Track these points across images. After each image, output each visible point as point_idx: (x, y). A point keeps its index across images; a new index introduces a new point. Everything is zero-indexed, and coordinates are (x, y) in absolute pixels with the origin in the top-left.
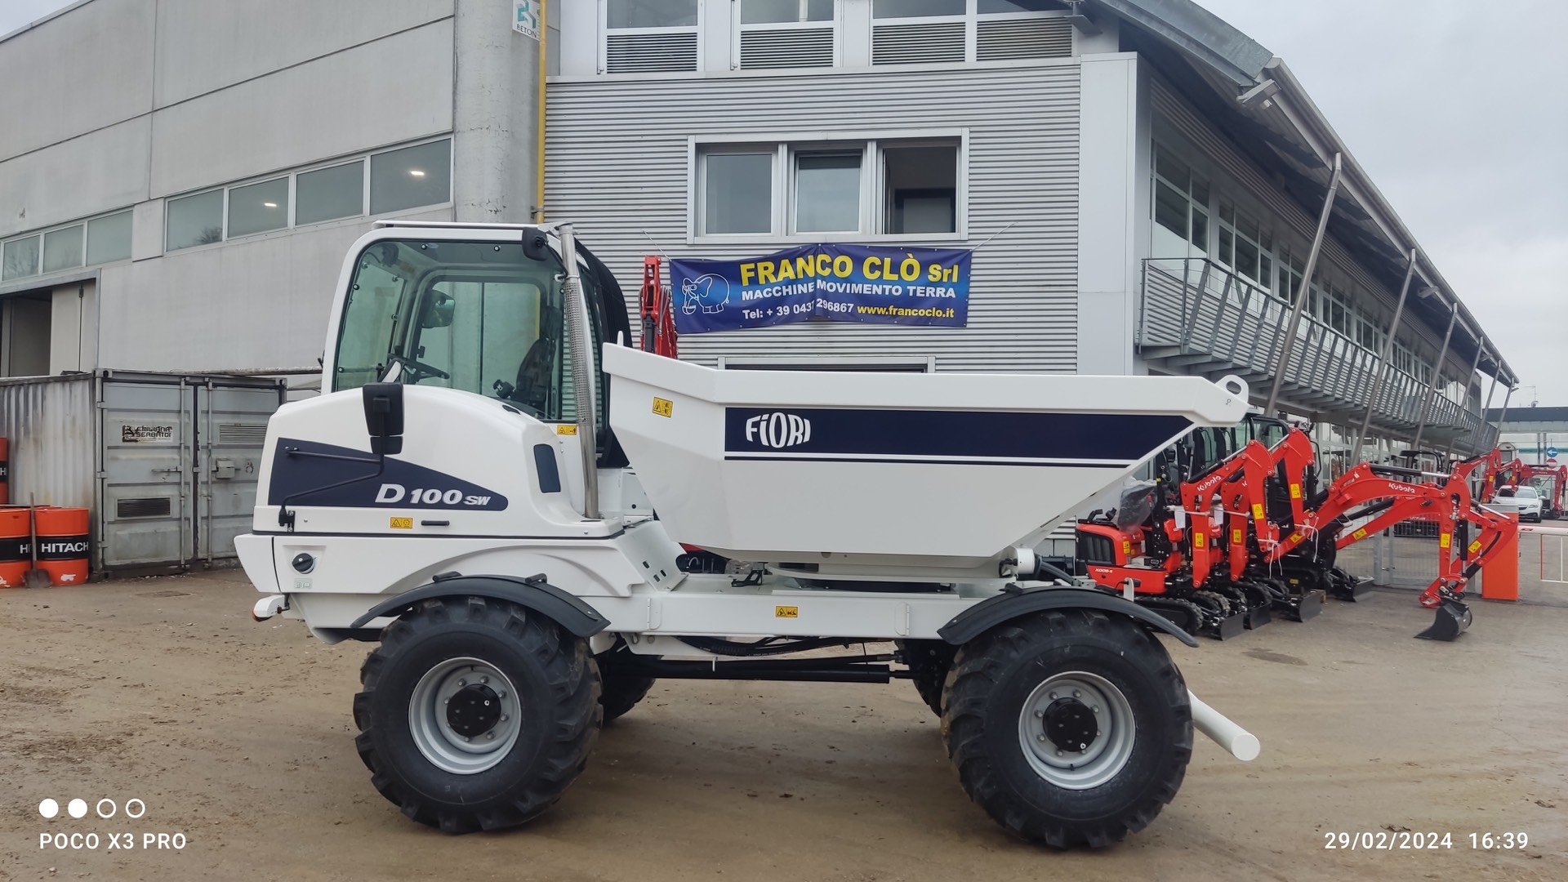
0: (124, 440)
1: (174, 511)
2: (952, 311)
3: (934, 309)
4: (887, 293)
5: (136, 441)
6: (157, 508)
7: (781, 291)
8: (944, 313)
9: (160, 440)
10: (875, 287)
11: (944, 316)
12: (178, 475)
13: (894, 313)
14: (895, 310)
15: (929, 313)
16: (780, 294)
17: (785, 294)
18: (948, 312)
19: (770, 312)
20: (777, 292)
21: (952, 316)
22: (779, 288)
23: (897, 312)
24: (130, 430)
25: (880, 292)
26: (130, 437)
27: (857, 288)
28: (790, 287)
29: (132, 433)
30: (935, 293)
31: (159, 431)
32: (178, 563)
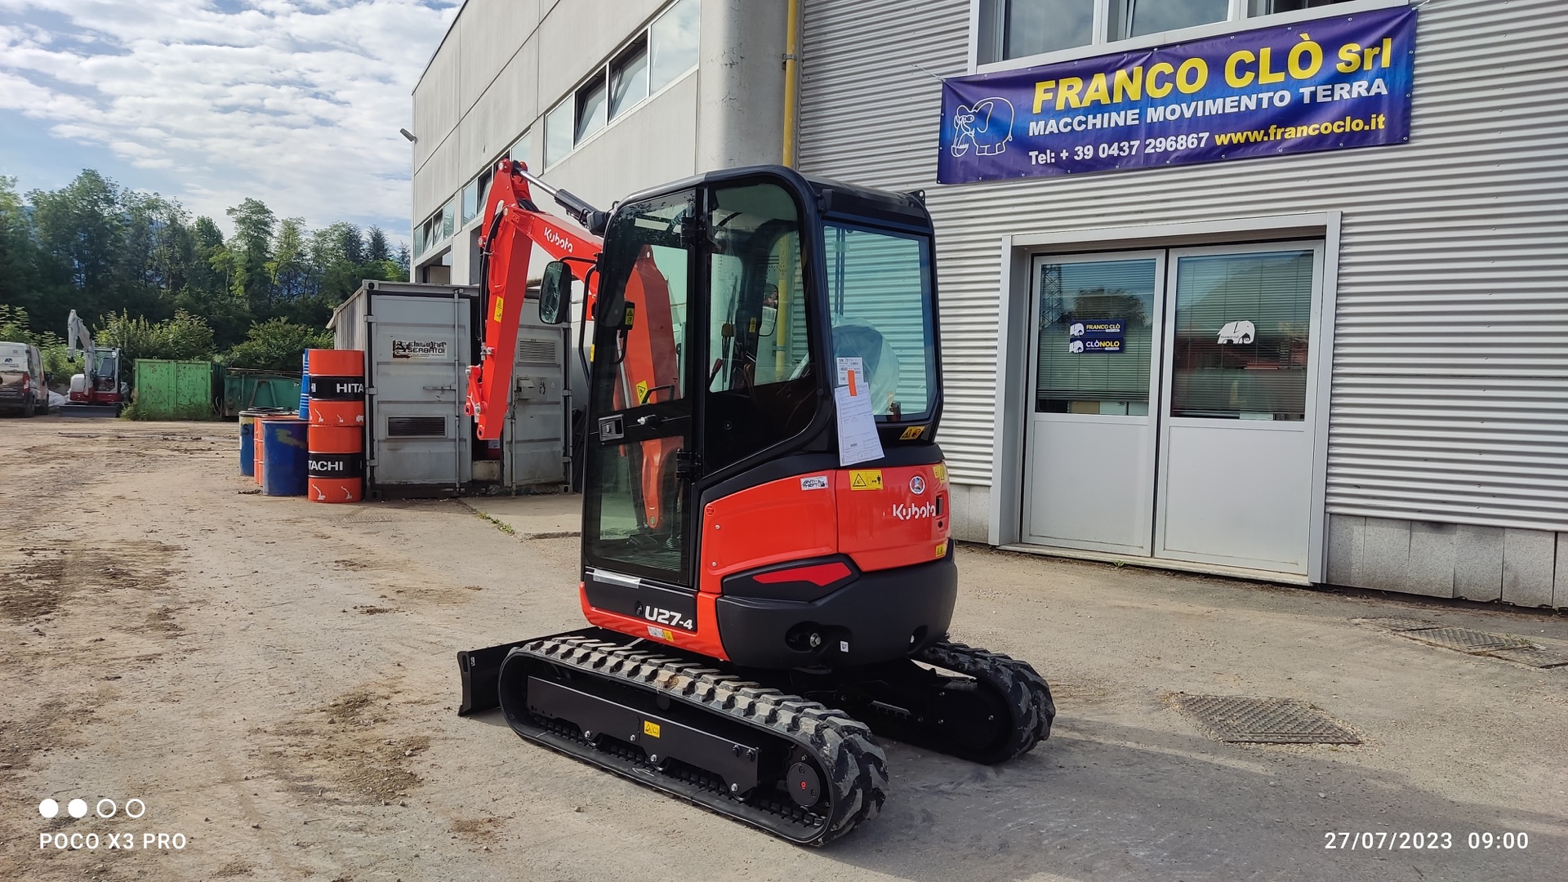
0: (395, 356)
1: (450, 430)
2: (1382, 119)
3: (1348, 119)
4: (1265, 105)
5: (407, 357)
6: (431, 427)
7: (1086, 122)
8: (1367, 122)
9: (433, 356)
10: (1244, 99)
11: (1367, 128)
12: (454, 392)
13: (1279, 137)
14: (1280, 131)
15: (1339, 127)
16: (1084, 126)
17: (1090, 127)
18: (1373, 121)
19: (1064, 155)
20: (1080, 123)
21: (1381, 126)
22: (1084, 119)
23: (1283, 133)
24: (401, 345)
25: (1252, 106)
26: (401, 352)
27: (1213, 107)
28: (1099, 116)
29: (403, 348)
30: (1350, 92)
31: (432, 347)
32: (453, 486)
